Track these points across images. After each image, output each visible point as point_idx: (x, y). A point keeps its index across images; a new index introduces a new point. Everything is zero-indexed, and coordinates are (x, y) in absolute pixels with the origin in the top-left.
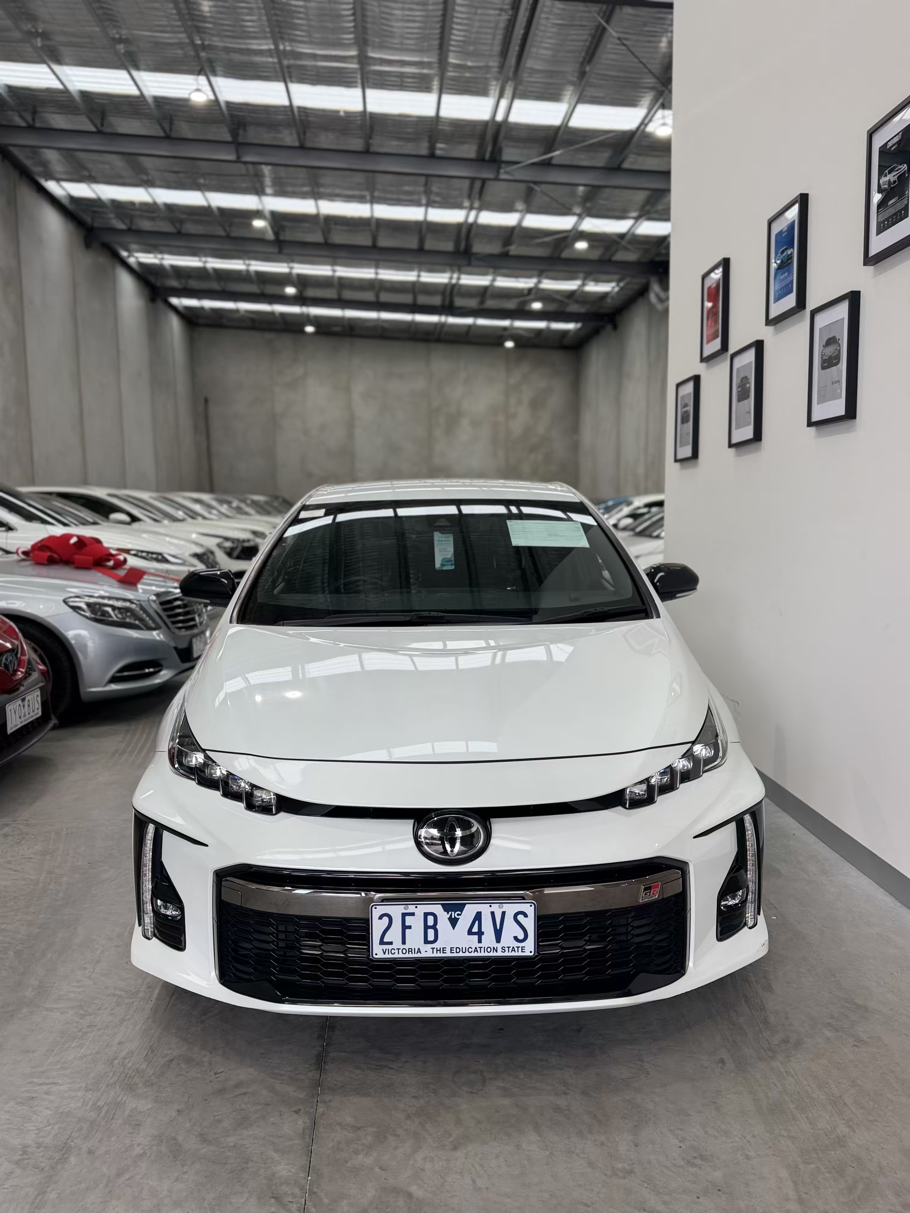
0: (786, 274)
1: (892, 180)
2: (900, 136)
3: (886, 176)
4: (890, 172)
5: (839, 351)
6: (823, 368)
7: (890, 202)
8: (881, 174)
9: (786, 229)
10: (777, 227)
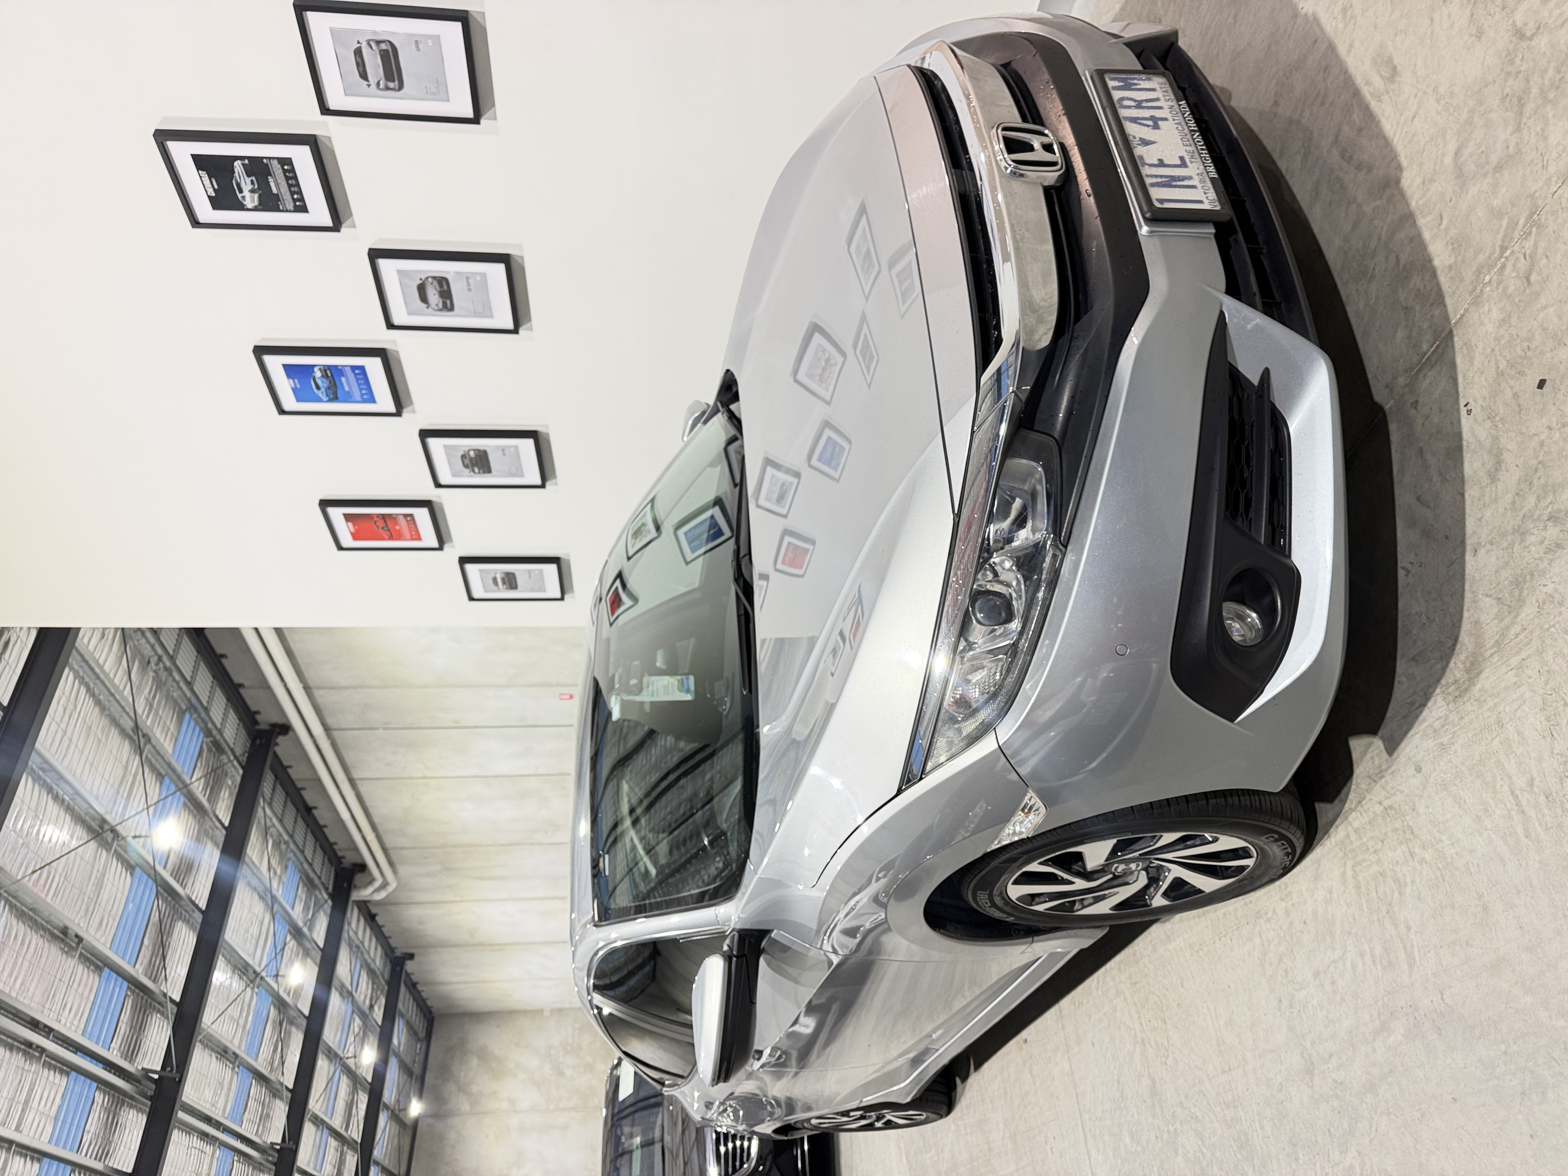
0: (343, 379)
1: (250, 187)
2: (203, 174)
3: (244, 197)
4: (241, 191)
5: (434, 278)
6: (452, 309)
7: (275, 191)
8: (241, 207)
9: (291, 381)
10: (289, 401)
